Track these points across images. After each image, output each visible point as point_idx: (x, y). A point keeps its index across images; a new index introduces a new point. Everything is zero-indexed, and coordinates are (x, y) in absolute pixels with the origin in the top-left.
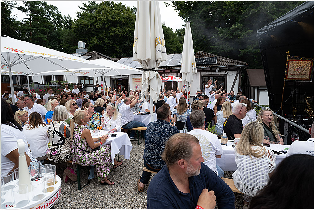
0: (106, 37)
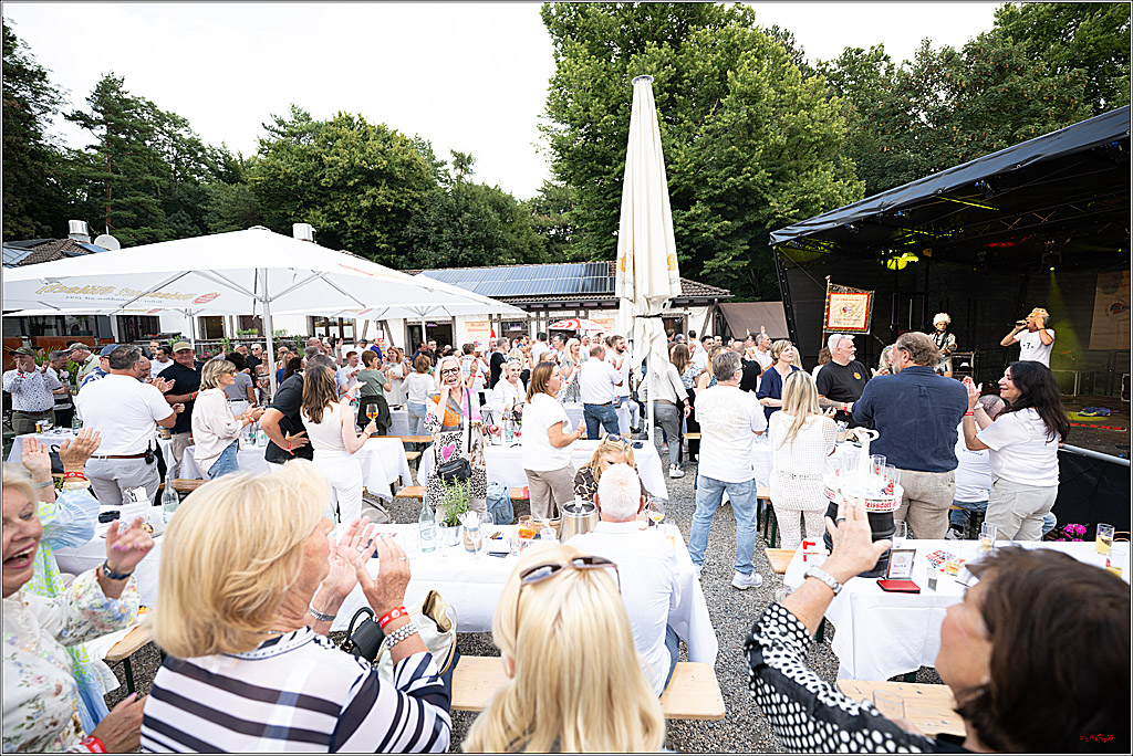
0: (348, 210)
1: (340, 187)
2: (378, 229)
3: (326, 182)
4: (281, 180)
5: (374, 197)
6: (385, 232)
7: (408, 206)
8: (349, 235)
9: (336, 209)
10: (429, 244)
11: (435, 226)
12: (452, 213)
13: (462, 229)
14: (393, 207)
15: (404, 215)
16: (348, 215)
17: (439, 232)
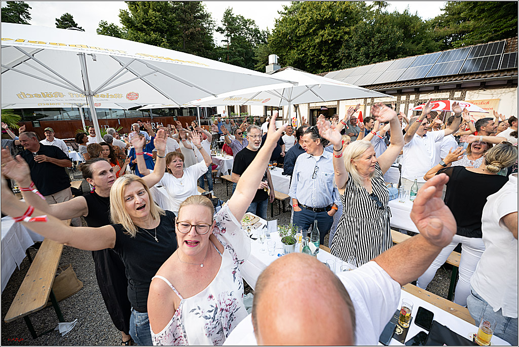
0: (309, 46)
1: (306, 34)
2: (323, 55)
3: (299, 33)
4: (280, 37)
5: (322, 36)
6: (327, 56)
7: (341, 37)
8: (308, 61)
9: (304, 47)
10: (351, 59)
11: (356, 46)
12: (368, 35)
13: (373, 46)
14: (332, 40)
15: (338, 43)
16: (309, 49)
17: (359, 50)
